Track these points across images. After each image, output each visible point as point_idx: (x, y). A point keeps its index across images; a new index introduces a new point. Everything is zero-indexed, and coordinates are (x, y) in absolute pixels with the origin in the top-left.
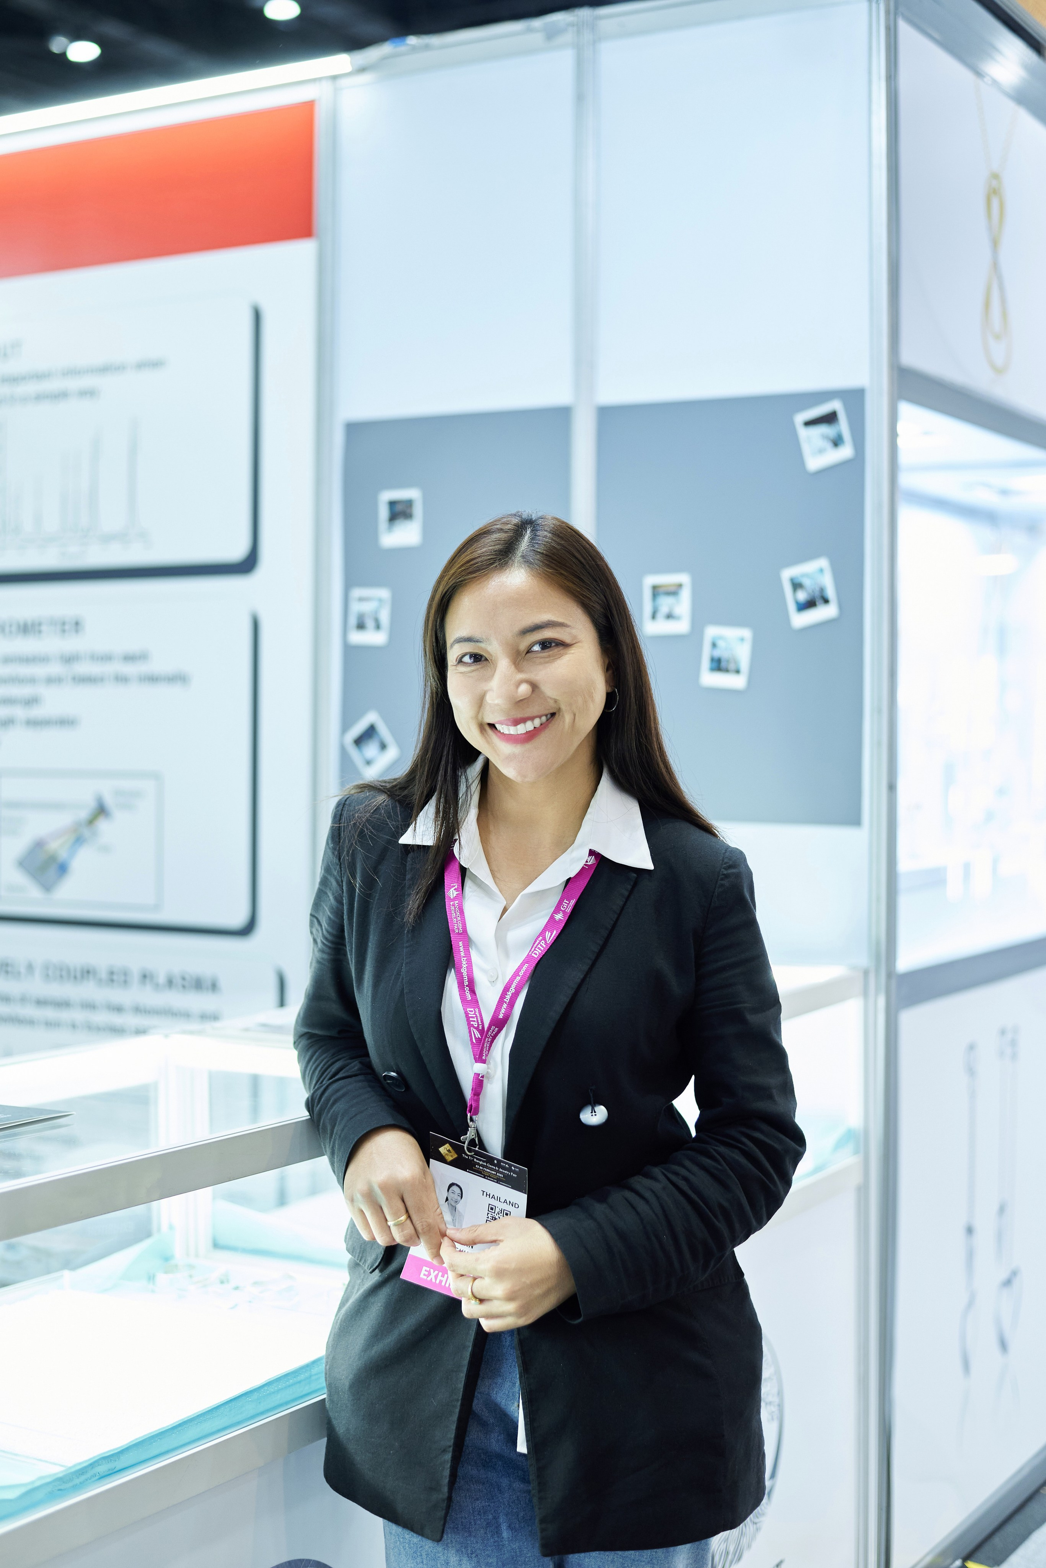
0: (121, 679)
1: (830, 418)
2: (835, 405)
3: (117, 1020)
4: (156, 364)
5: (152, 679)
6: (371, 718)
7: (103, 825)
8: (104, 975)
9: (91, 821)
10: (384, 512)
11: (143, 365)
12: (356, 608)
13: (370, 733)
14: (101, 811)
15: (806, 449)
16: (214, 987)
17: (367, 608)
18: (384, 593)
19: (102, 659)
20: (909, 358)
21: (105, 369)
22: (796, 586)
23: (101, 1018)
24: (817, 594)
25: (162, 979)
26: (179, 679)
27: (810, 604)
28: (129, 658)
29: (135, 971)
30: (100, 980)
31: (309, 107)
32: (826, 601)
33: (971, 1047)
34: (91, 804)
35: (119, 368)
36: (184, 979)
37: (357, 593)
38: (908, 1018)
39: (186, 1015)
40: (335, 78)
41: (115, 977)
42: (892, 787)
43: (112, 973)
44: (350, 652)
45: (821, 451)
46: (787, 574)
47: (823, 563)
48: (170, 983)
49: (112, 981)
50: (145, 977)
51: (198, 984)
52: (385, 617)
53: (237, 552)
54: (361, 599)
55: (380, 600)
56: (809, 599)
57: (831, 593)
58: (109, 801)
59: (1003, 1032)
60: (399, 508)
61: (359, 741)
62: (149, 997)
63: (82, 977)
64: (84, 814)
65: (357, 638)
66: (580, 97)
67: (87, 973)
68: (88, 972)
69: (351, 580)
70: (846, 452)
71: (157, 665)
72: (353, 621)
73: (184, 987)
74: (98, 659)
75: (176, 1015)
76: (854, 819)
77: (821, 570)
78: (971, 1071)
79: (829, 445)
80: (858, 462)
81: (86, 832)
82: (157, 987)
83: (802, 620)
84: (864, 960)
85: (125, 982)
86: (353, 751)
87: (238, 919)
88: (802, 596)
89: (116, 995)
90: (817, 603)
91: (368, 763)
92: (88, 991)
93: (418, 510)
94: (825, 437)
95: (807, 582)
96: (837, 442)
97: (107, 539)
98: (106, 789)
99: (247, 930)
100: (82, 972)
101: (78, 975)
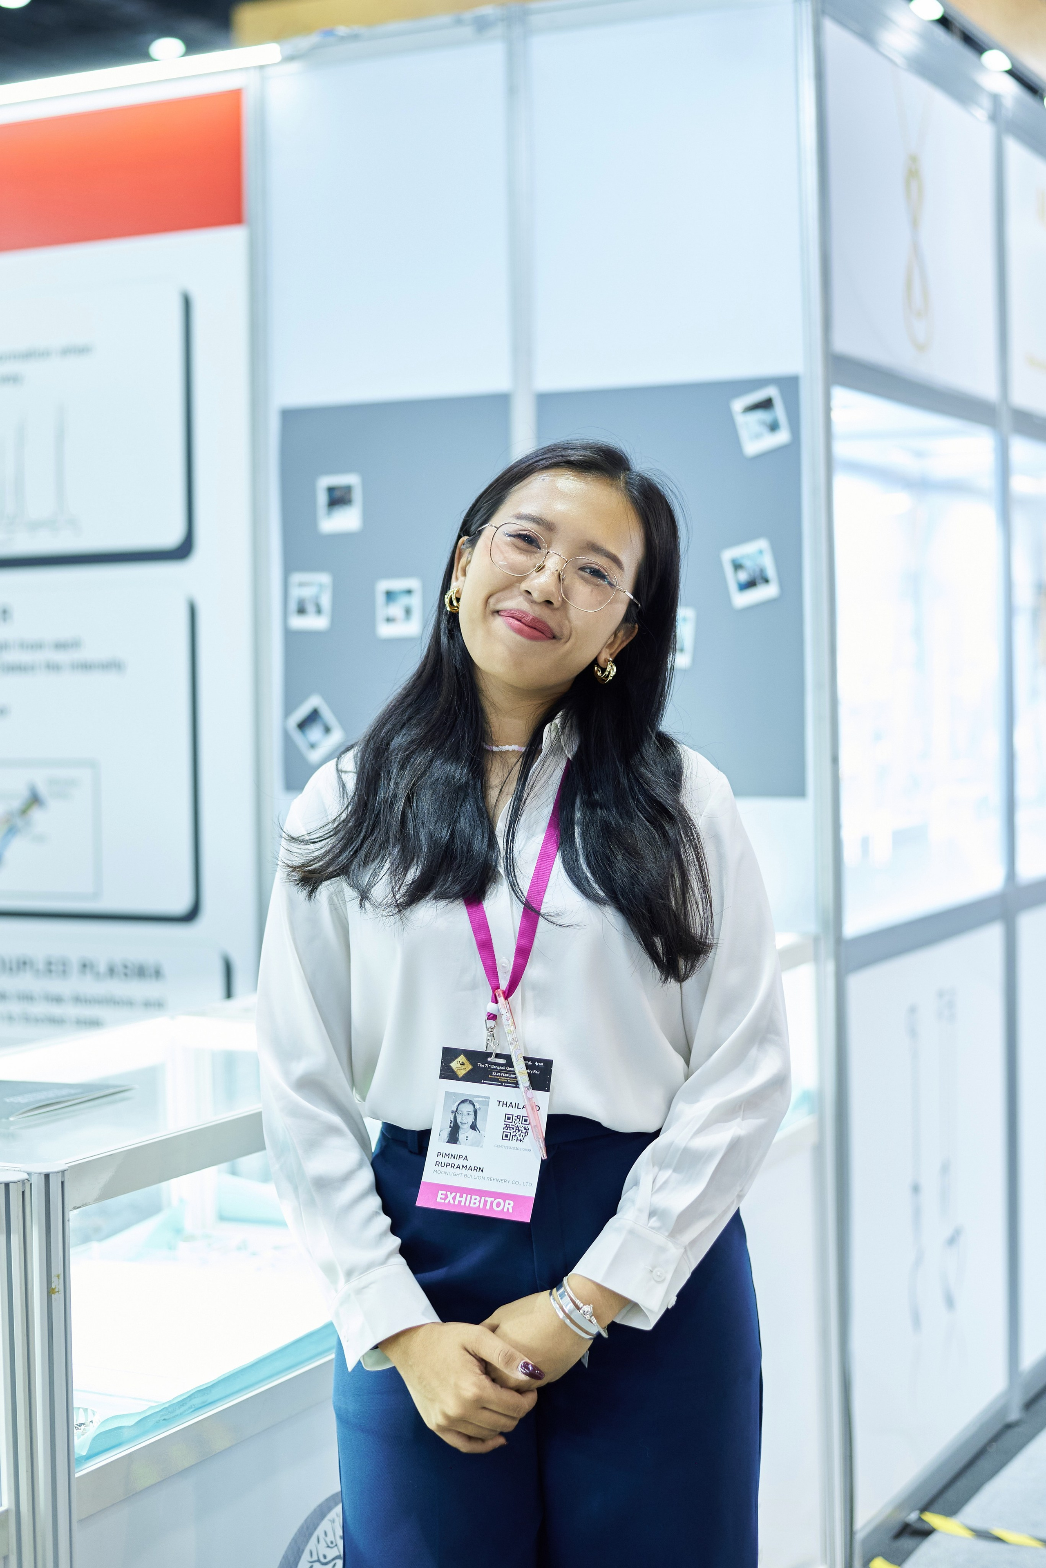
0: (53, 667)
1: (766, 404)
2: (771, 392)
3: (56, 1010)
4: (82, 350)
5: (86, 667)
6: (314, 701)
7: (36, 814)
8: (41, 966)
9: (24, 811)
10: (322, 499)
11: (67, 351)
12: (296, 593)
13: (314, 717)
14: (35, 800)
15: (744, 435)
16: (158, 974)
17: (307, 593)
18: (325, 578)
19: (32, 647)
20: (843, 344)
21: (28, 355)
22: (737, 566)
23: (39, 1009)
24: (758, 573)
25: (102, 968)
26: (114, 666)
27: (751, 584)
28: (60, 646)
29: (74, 960)
30: (38, 971)
31: (235, 95)
32: (766, 581)
33: (913, 1010)
34: (24, 793)
35: (43, 354)
36: (126, 967)
37: (297, 577)
38: (856, 983)
39: (129, 1003)
40: (262, 67)
41: (53, 968)
42: (835, 760)
43: (50, 963)
44: (291, 637)
45: (758, 436)
46: (728, 555)
47: (762, 544)
48: (111, 971)
49: (50, 971)
50: (85, 966)
51: (141, 972)
52: (326, 601)
53: (172, 538)
54: (301, 585)
55: (321, 586)
56: (750, 580)
57: (771, 573)
58: (43, 790)
59: (941, 994)
60: (337, 494)
61: (302, 726)
62: (89, 986)
63: (18, 968)
64: (16, 804)
65: (298, 623)
66: (512, 90)
67: (23, 964)
68: (25, 963)
69: (290, 565)
70: (782, 437)
71: (89, 653)
72: (293, 606)
73: (126, 975)
74: (27, 647)
75: (118, 1003)
76: (799, 791)
77: (761, 552)
78: (913, 1033)
79: (764, 430)
80: (793, 448)
81: (19, 823)
82: (97, 975)
83: (743, 600)
84: (812, 927)
85: (64, 972)
86: (296, 736)
87: (181, 904)
88: (743, 576)
89: (55, 986)
90: (757, 583)
91: (313, 746)
92: (25, 982)
93: (357, 496)
94: (763, 423)
95: (748, 563)
96: (774, 427)
97: (35, 526)
98: (40, 779)
99: (191, 915)
100: (18, 963)
101: (14, 966)
